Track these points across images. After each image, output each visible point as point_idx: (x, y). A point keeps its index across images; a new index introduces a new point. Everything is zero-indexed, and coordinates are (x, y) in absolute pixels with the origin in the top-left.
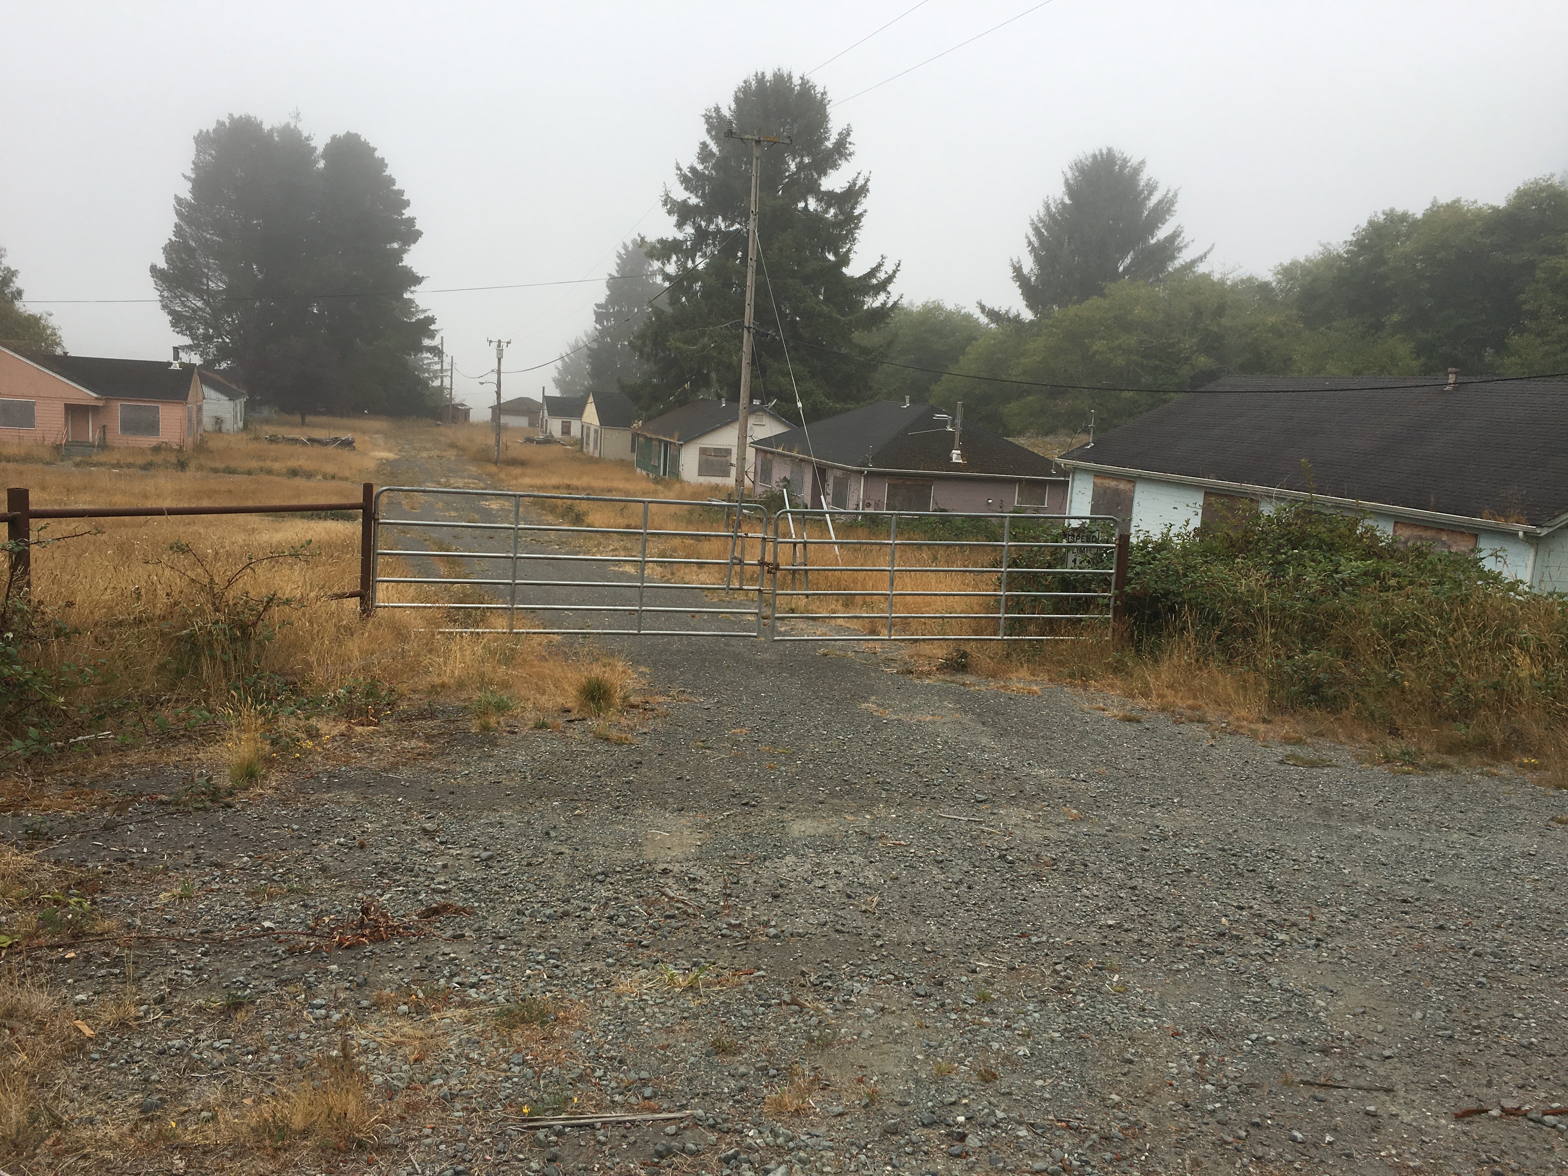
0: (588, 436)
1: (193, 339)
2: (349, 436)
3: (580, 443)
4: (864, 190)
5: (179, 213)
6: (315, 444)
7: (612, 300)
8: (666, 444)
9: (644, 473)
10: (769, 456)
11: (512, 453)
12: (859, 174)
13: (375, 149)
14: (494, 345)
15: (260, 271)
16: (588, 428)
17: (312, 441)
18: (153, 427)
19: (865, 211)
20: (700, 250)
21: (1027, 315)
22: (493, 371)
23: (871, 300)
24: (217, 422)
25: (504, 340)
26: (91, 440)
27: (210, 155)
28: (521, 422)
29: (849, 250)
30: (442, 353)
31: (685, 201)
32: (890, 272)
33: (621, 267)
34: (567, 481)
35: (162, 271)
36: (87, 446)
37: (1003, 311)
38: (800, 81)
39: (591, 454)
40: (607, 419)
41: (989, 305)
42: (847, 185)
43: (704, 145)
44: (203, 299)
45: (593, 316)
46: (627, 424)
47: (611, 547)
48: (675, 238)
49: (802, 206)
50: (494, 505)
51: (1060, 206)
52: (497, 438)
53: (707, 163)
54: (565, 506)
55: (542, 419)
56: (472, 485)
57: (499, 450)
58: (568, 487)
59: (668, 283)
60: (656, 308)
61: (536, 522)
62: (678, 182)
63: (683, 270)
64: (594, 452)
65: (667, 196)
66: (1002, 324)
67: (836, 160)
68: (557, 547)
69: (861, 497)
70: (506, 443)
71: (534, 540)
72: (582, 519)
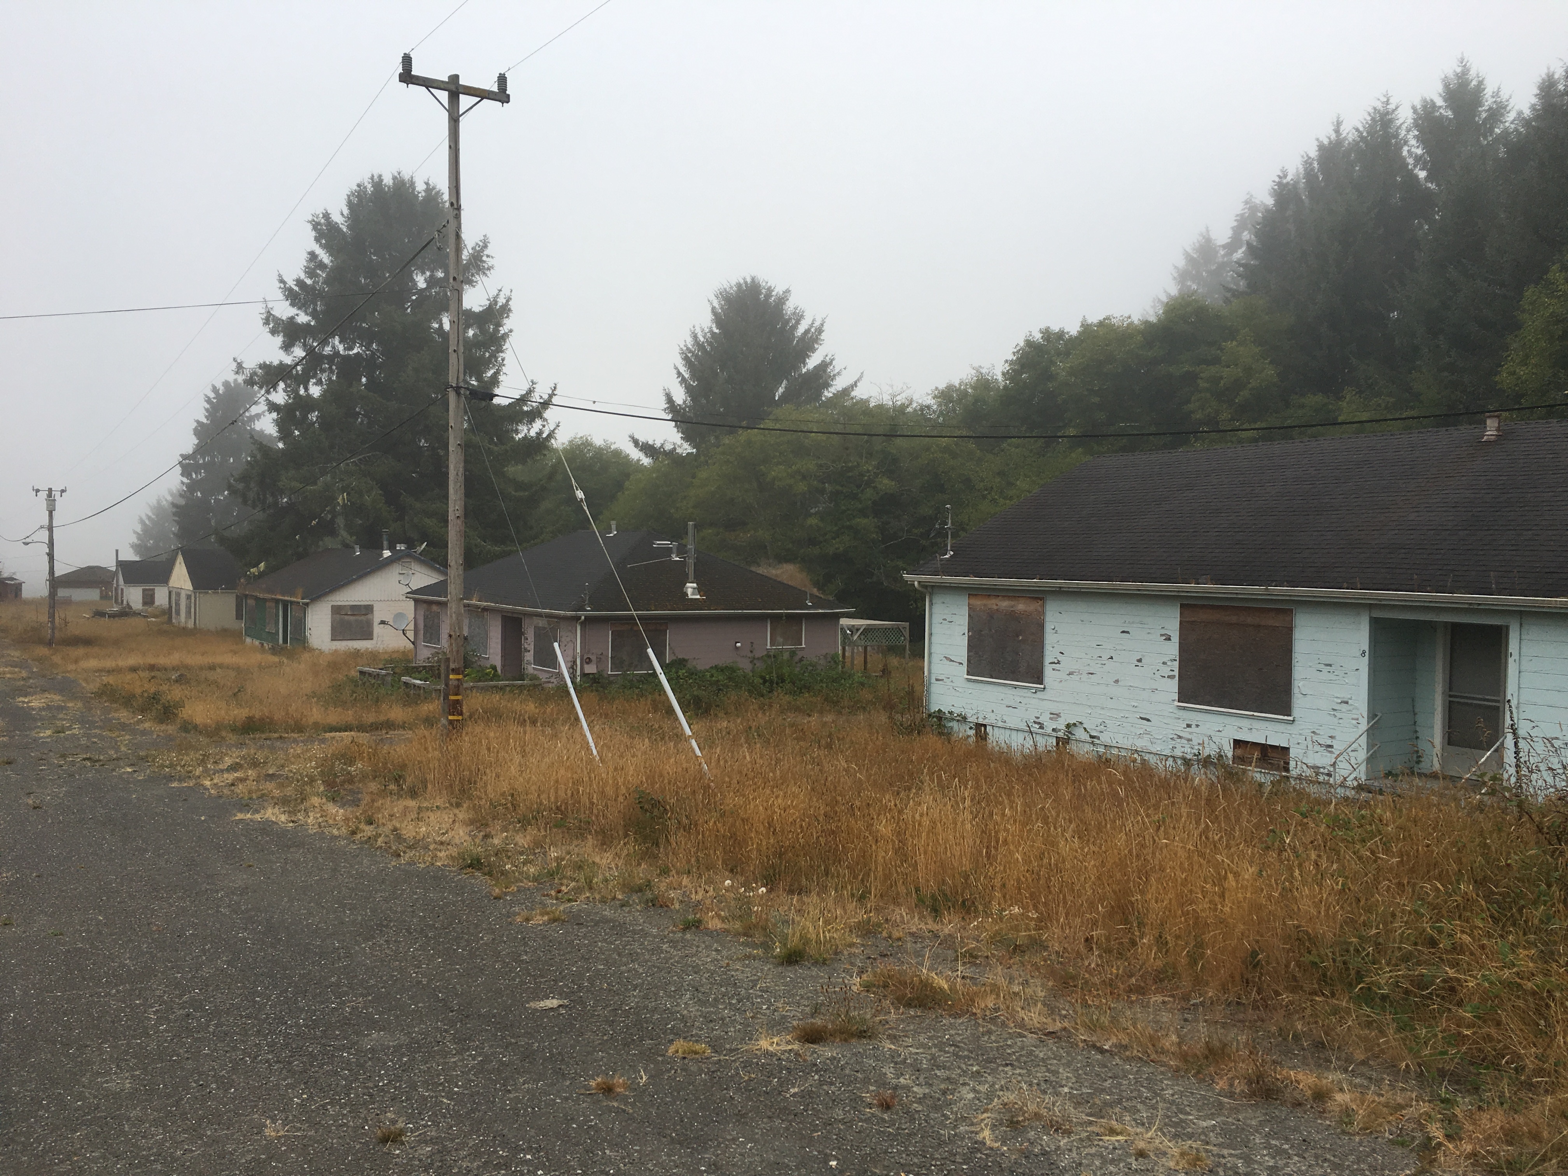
0: (178, 604)
3: (168, 613)
4: (505, 310)
7: (200, 450)
8: (285, 604)
9: (257, 643)
10: (435, 608)
11: (75, 630)
12: (500, 290)
14: (43, 495)
16: (178, 595)
19: (511, 331)
20: (314, 377)
21: (686, 449)
22: (42, 527)
23: (525, 428)
25: (57, 488)
28: (92, 595)
29: (497, 373)
31: (292, 318)
32: (546, 397)
33: (210, 413)
34: (151, 660)
37: (658, 445)
38: (425, 187)
39: (183, 624)
40: (201, 581)
41: (642, 439)
42: (487, 303)
43: (313, 256)
45: (178, 469)
46: (230, 585)
47: (228, 761)
48: (281, 362)
49: (436, 326)
50: (36, 702)
51: (709, 335)
52: (52, 616)
53: (318, 276)
54: (146, 695)
55: (116, 589)
56: (8, 676)
57: (53, 629)
58: (152, 668)
59: (275, 414)
60: (260, 444)
61: (100, 724)
62: (281, 296)
63: (294, 399)
64: (186, 623)
65: (269, 313)
66: (658, 458)
67: (473, 275)
68: (129, 770)
69: (579, 651)
70: (65, 620)
71: (89, 759)
72: (173, 713)
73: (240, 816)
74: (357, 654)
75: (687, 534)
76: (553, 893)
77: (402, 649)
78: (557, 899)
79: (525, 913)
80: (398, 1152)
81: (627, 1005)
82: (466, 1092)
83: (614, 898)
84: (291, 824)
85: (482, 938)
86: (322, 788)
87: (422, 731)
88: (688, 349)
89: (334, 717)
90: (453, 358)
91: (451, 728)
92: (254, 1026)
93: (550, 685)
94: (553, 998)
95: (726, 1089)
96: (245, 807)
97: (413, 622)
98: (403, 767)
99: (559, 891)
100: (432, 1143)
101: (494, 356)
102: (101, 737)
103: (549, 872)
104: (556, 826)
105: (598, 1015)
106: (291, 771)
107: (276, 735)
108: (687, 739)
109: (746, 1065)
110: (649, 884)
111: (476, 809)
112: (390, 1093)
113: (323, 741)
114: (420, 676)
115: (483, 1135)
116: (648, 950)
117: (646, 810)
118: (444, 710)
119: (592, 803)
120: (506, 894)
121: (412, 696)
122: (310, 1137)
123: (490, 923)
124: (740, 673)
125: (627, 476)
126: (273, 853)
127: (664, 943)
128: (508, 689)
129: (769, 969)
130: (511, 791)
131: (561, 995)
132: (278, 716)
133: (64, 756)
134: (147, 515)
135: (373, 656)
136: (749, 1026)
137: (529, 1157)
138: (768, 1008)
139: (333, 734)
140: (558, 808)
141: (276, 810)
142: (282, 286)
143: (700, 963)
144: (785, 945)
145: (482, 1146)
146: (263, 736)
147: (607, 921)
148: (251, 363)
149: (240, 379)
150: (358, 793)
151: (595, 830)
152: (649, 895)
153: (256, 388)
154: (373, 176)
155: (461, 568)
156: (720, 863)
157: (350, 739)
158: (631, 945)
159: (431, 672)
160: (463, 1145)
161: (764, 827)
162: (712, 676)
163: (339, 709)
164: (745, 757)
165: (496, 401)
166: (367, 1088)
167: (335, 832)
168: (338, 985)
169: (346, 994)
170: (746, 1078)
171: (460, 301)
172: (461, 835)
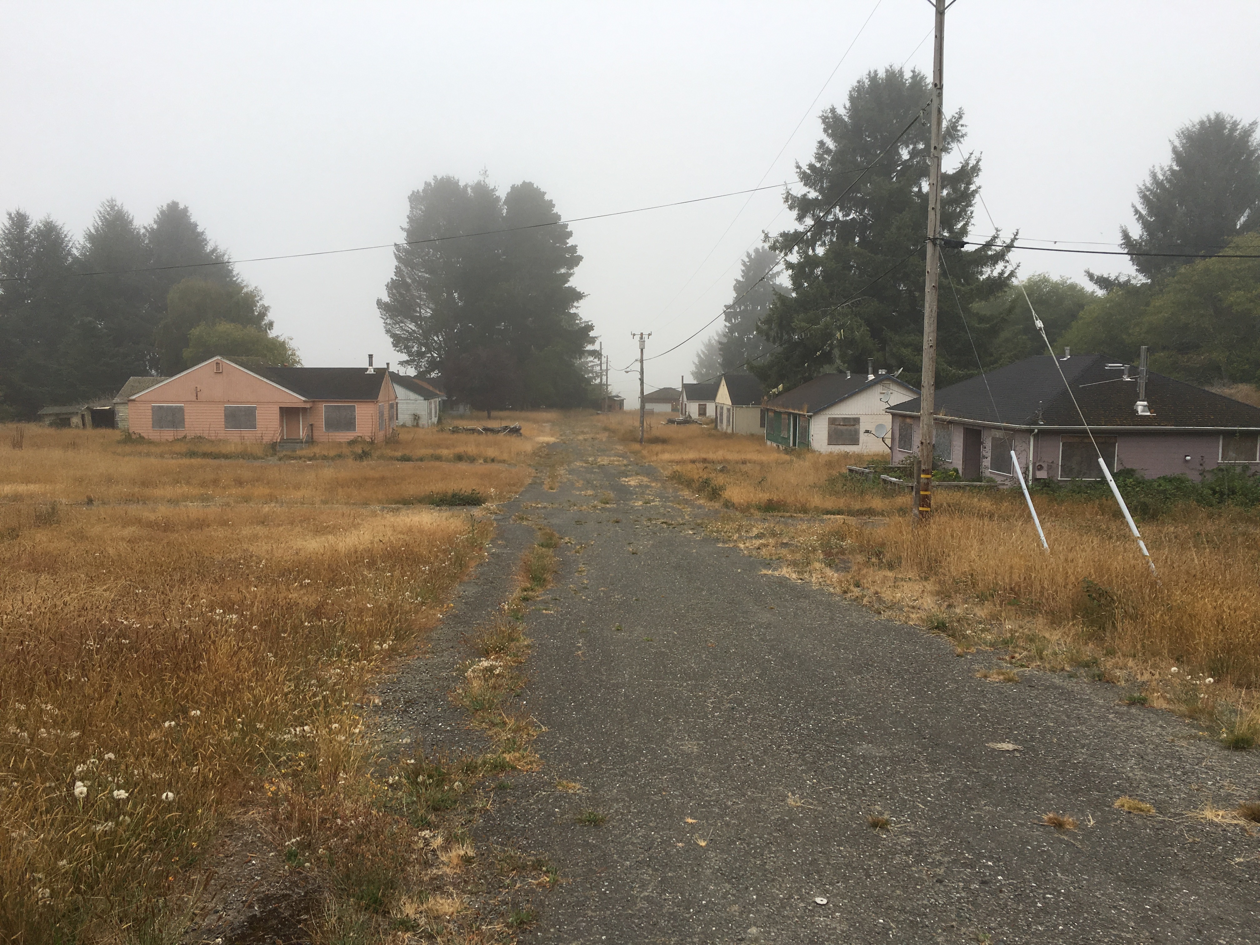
0: (721, 415)
1: (409, 356)
2: (517, 424)
3: (715, 422)
4: (976, 169)
5: (398, 258)
6: (489, 433)
7: (738, 301)
8: (795, 416)
9: (775, 445)
10: (908, 421)
11: (656, 433)
12: (971, 154)
13: (545, 193)
14: (637, 338)
15: (459, 298)
16: (722, 408)
17: (486, 430)
18: (350, 425)
19: (980, 187)
20: (820, 239)
21: (1140, 279)
22: (636, 360)
23: (989, 270)
24: (415, 419)
25: (646, 333)
26: (301, 437)
27: (421, 209)
28: (666, 408)
29: (966, 224)
30: (601, 355)
31: (805, 195)
32: (1008, 241)
33: (746, 274)
34: (704, 456)
35: (386, 304)
36: (298, 443)
37: (1112, 277)
38: (911, 74)
39: (724, 430)
40: (737, 399)
41: (1097, 273)
42: (960, 165)
43: (822, 144)
44: (416, 323)
45: (723, 316)
46: (758, 403)
47: (755, 531)
48: (796, 230)
49: (916, 189)
50: (633, 482)
51: (1168, 173)
52: (642, 423)
53: (825, 159)
54: (701, 480)
55: (682, 404)
56: (616, 463)
57: (643, 431)
58: (705, 460)
59: (791, 271)
60: (780, 295)
61: (672, 498)
62: (797, 179)
63: (804, 258)
64: (727, 429)
65: (788, 194)
66: (1112, 289)
67: (949, 143)
68: (691, 532)
69: (1031, 459)
70: (650, 425)
71: (665, 523)
72: (718, 494)
73: (764, 572)
74: (846, 456)
75: (1139, 356)
76: (1007, 658)
77: (881, 453)
78: (1011, 663)
79: (983, 671)
80: (885, 836)
81: (1076, 759)
82: (937, 802)
83: (1063, 669)
84: (800, 581)
85: (947, 686)
86: (821, 557)
87: (898, 519)
88: (1146, 188)
89: (829, 504)
90: (931, 215)
91: (921, 517)
92: (778, 724)
93: (1005, 487)
94: (1008, 742)
95: (1169, 846)
96: (768, 565)
97: (890, 432)
98: (883, 545)
99: (1013, 658)
100: (911, 836)
101: (964, 210)
102: (672, 508)
103: (1004, 640)
104: (1010, 604)
105: (1049, 763)
106: (799, 542)
107: (788, 514)
108: (1135, 540)
109: (1190, 829)
110: (1095, 662)
111: (941, 583)
112: (878, 791)
113: (822, 521)
114: (895, 475)
115: (952, 838)
116: (1095, 717)
117: (1094, 599)
118: (915, 503)
119: (1043, 587)
120: (967, 654)
121: (889, 491)
122: (819, 812)
123: (954, 675)
124: (1188, 484)
125: (1081, 307)
126: (786, 600)
127: (1110, 713)
128: (968, 488)
129: (1215, 751)
130: (971, 572)
131: (1016, 741)
132: (790, 500)
133: (650, 520)
134: (702, 351)
135: (859, 458)
136: (1193, 796)
137: (990, 863)
138: (1213, 784)
139: (829, 516)
140: (1011, 589)
141: (789, 570)
142: (798, 170)
143: (1145, 735)
144: (1232, 731)
145: (951, 847)
146: (780, 514)
147: (1056, 688)
148: (774, 234)
149: (767, 246)
150: (849, 562)
151: (1046, 611)
152: (1095, 670)
153: (777, 252)
154: (870, 72)
155: (933, 388)
156: (1166, 651)
157: (842, 521)
158: (1079, 710)
159: (905, 472)
160: (935, 843)
161: (1213, 624)
162: (1160, 485)
163: (834, 498)
164: (1193, 560)
165: (967, 248)
166: (860, 784)
167: (832, 590)
168: (836, 704)
169: (842, 711)
170: (1191, 840)
171: (939, 166)
172: (929, 603)
